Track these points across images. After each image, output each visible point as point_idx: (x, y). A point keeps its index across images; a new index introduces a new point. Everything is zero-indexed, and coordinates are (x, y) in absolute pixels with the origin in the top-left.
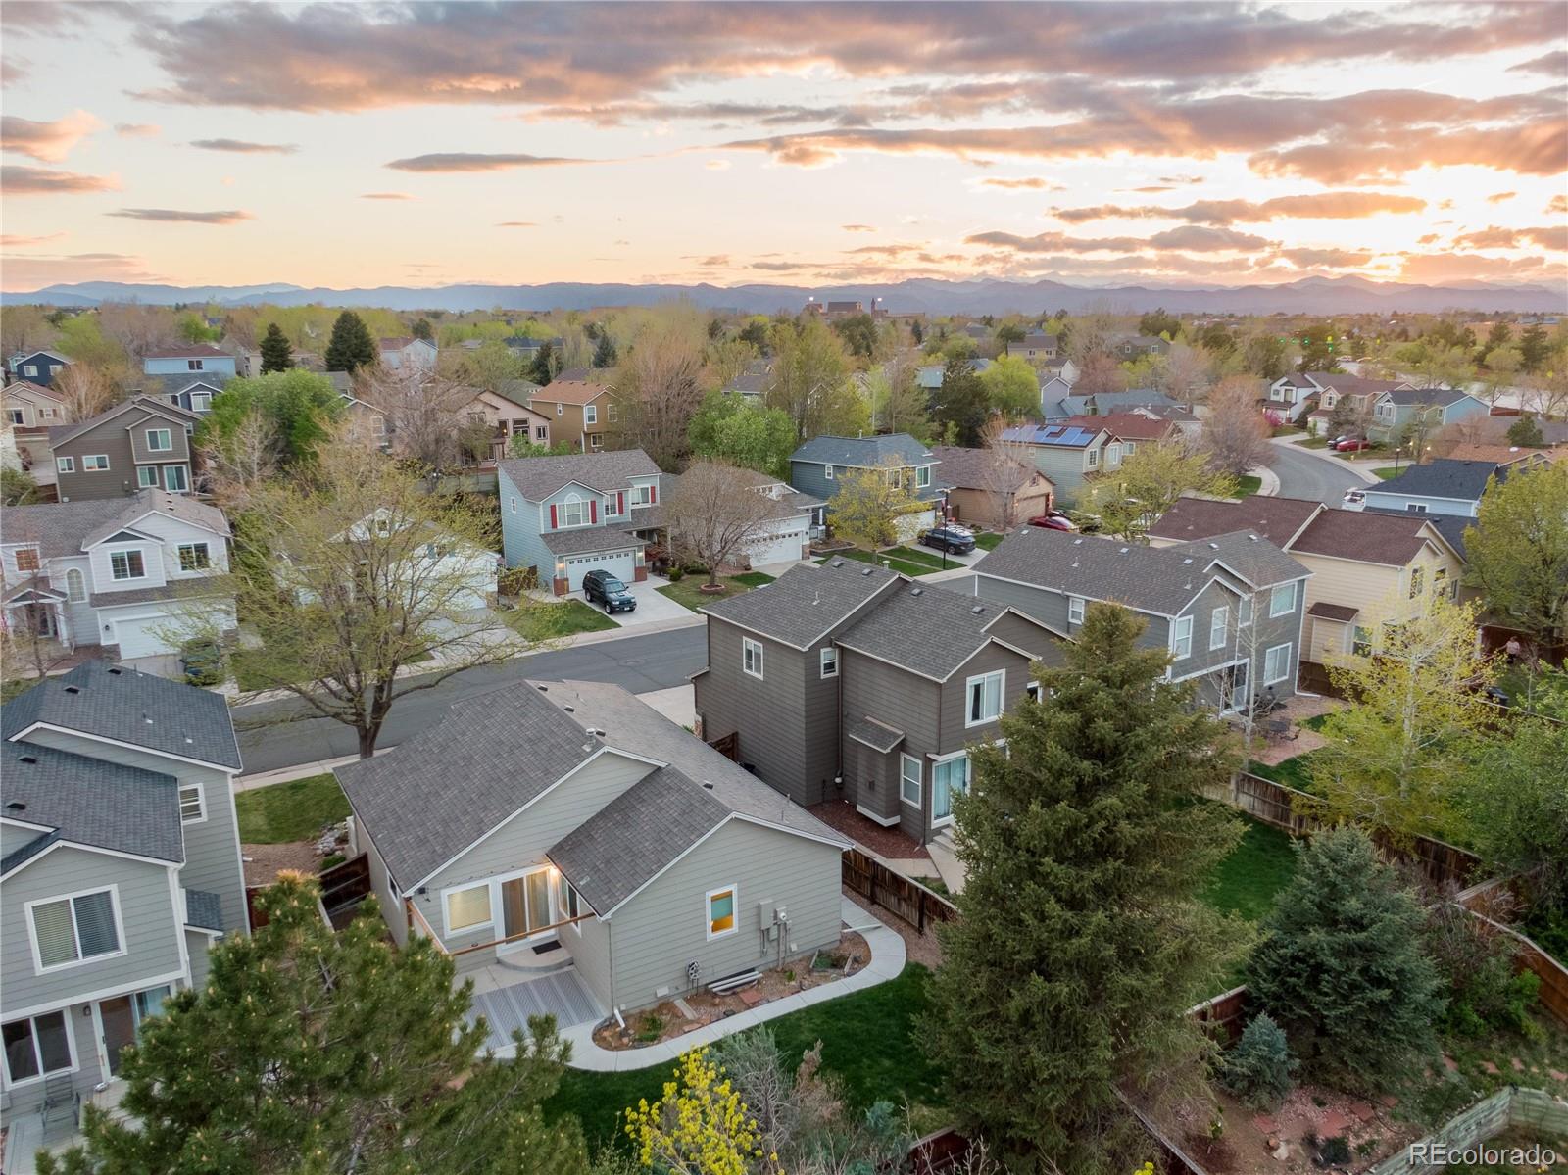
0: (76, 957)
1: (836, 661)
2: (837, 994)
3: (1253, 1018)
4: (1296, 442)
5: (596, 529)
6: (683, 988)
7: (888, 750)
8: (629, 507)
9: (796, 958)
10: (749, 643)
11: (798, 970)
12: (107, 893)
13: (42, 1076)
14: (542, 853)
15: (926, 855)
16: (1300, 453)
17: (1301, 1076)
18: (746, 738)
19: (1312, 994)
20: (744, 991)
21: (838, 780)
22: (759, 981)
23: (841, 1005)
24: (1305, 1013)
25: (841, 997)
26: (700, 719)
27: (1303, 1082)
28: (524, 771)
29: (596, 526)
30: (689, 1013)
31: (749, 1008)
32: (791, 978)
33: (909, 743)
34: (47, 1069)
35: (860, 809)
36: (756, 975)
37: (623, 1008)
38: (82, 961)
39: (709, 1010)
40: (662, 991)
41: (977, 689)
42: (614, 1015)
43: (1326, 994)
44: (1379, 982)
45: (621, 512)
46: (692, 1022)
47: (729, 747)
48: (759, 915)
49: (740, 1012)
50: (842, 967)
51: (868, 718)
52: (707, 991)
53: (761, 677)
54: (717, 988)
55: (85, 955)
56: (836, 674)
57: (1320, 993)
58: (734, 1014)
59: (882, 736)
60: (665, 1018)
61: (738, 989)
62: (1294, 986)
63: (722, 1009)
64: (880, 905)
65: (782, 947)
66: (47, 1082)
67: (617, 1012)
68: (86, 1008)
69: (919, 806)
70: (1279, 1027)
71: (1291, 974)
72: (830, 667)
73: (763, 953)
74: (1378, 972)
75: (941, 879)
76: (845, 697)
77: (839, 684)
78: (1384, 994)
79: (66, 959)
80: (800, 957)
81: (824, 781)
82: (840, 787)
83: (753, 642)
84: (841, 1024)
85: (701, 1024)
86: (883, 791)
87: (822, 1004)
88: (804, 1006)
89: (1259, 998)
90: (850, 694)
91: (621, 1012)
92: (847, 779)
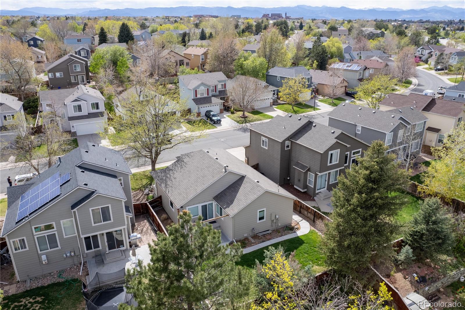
0: (101, 222)
1: (290, 145)
2: (292, 237)
3: (404, 246)
4: (423, 68)
5: (209, 97)
6: (251, 234)
7: (305, 171)
8: (218, 90)
9: (280, 227)
10: (263, 138)
11: (281, 230)
12: (108, 207)
13: (93, 250)
14: (212, 198)
15: (314, 200)
16: (425, 72)
17: (416, 261)
18: (261, 166)
19: (420, 241)
20: (267, 236)
21: (288, 178)
22: (271, 233)
23: (293, 240)
24: (418, 245)
25: (293, 238)
26: (247, 159)
27: (416, 263)
28: (206, 176)
29: (208, 96)
30: (253, 241)
31: (269, 240)
32: (279, 233)
33: (311, 169)
34: (94, 249)
35: (295, 186)
36: (270, 232)
37: (235, 239)
38: (103, 223)
39: (258, 240)
40: (246, 235)
41: (332, 154)
42: (233, 241)
43: (424, 241)
44: (439, 238)
45: (216, 92)
46: (253, 243)
47: (256, 167)
48: (271, 216)
49: (266, 241)
50: (293, 230)
51: (299, 162)
52: (257, 236)
53: (267, 148)
54: (260, 235)
55: (103, 222)
56: (289, 148)
57: (423, 240)
58: (265, 241)
59: (303, 167)
60: (246, 242)
61: (265, 235)
62: (416, 238)
63: (261, 240)
64: (302, 214)
65: (277, 225)
66: (95, 251)
67: (234, 240)
68: (103, 234)
69: (313, 187)
70: (411, 249)
71: (415, 236)
72: (288, 146)
73: (272, 226)
74: (439, 236)
75: (318, 207)
76: (292, 155)
77: (290, 151)
78: (440, 241)
79: (99, 222)
80: (281, 227)
81: (284, 178)
82: (289, 180)
83: (265, 138)
84: (294, 245)
85: (256, 244)
86: (303, 182)
87: (288, 239)
88: (283, 240)
89: (406, 241)
90: (293, 154)
91: (235, 240)
92: (291, 178)
